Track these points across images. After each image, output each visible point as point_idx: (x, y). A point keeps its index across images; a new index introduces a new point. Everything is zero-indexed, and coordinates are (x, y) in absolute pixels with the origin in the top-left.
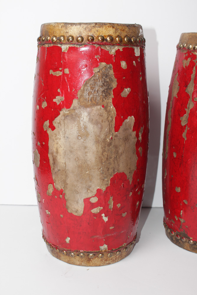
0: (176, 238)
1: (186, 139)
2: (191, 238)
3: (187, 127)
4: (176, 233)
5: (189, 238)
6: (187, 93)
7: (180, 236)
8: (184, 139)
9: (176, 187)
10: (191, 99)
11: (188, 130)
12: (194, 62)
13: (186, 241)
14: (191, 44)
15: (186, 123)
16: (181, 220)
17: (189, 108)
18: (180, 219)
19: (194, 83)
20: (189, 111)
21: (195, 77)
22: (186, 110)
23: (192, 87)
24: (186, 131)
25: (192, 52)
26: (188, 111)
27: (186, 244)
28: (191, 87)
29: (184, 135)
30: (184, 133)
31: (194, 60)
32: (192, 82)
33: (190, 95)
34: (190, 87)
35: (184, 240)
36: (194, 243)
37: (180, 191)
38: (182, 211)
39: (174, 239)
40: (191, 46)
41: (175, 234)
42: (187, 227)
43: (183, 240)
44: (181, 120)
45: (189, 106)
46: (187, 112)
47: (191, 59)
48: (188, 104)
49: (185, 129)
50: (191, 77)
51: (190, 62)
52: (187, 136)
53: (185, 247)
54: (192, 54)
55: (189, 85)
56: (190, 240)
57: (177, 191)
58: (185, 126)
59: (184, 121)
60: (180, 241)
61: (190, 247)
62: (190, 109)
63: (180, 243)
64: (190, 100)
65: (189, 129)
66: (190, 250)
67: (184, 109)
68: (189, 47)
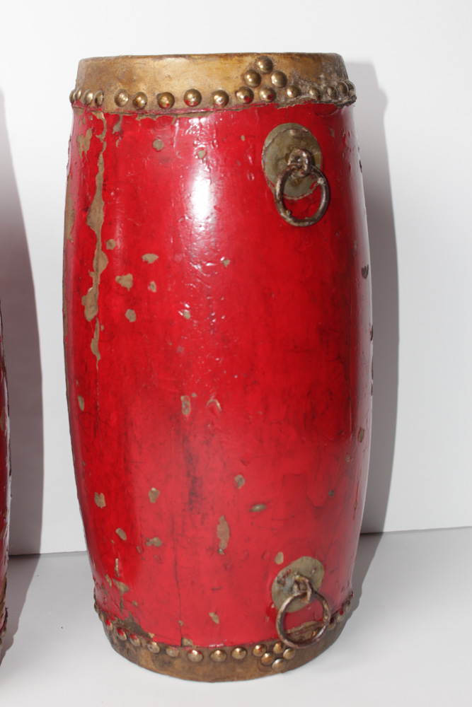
0: (117, 638)
1: (99, 357)
2: (152, 635)
3: (97, 325)
4: (115, 622)
5: (147, 636)
6: (89, 227)
7: (126, 631)
8: (95, 357)
9: (96, 494)
10: (99, 244)
11: (100, 331)
12: (99, 139)
13: (141, 644)
14: (90, 92)
15: (96, 313)
16: (118, 587)
17: (97, 270)
18: (117, 583)
19: (104, 199)
20: (99, 280)
21: (104, 181)
22: (92, 275)
23: (99, 212)
24: (96, 335)
25: (94, 113)
26: (96, 278)
27: (143, 652)
28: (98, 210)
29: (94, 345)
30: (93, 340)
31: (98, 134)
32: (99, 193)
33: (96, 232)
34: (96, 211)
35: (137, 641)
36: (161, 650)
37: (104, 505)
38: (117, 560)
39: (115, 641)
40: (91, 96)
41: (115, 628)
42: (136, 604)
43: (132, 642)
44: (83, 304)
45: (97, 264)
46: (94, 282)
47: (93, 131)
48: (95, 258)
49: (94, 329)
50: (95, 182)
51: (91, 140)
52: (100, 350)
53: (143, 662)
54: (94, 117)
55: (92, 206)
56: (149, 641)
57: (98, 505)
58: (94, 321)
59: (91, 306)
60: (128, 645)
61: (153, 661)
62: (100, 272)
63: (128, 650)
64: (97, 247)
65: (102, 328)
66: (154, 668)
67: (88, 274)
68: (86, 99)
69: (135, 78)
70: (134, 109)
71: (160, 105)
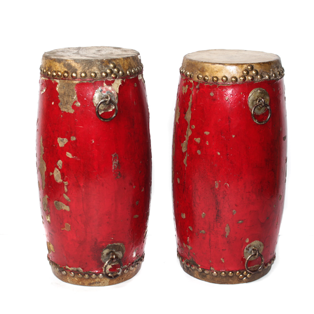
0: (186, 266)
1: (186, 165)
2: (199, 266)
3: (187, 154)
4: (185, 260)
5: (198, 266)
6: (185, 120)
7: (190, 264)
8: (185, 165)
9: (182, 213)
10: (189, 126)
11: (187, 157)
12: (190, 90)
13: (195, 268)
14: (188, 72)
15: (186, 150)
16: (188, 247)
17: (188, 135)
18: (188, 246)
19: (191, 111)
20: (188, 138)
21: (192, 104)
22: (186, 136)
23: (189, 115)
24: (186, 158)
25: (189, 80)
26: (187, 138)
27: (196, 272)
28: (189, 114)
29: (185, 161)
30: (184, 159)
31: (190, 88)
32: (189, 108)
33: (188, 122)
34: (188, 114)
35: (194, 268)
36: (202, 271)
37: (185, 218)
38: (188, 238)
39: (185, 268)
40: (188, 73)
41: (185, 262)
42: (194, 254)
43: (192, 268)
44: (181, 146)
45: (188, 133)
46: (186, 139)
47: (189, 86)
48: (187, 131)
49: (185, 155)
50: (188, 104)
51: (188, 89)
52: (187, 163)
53: (195, 276)
54: (189, 81)
55: (187, 113)
56: (198, 268)
57: (182, 217)
58: (185, 153)
59: (184, 147)
60: (190, 269)
61: (199, 275)
62: (189, 136)
63: (190, 271)
64: (188, 127)
65: (188, 155)
66: (199, 278)
67: (184, 136)
68: (186, 74)
69: (205, 70)
70: (204, 81)
71: (213, 80)
